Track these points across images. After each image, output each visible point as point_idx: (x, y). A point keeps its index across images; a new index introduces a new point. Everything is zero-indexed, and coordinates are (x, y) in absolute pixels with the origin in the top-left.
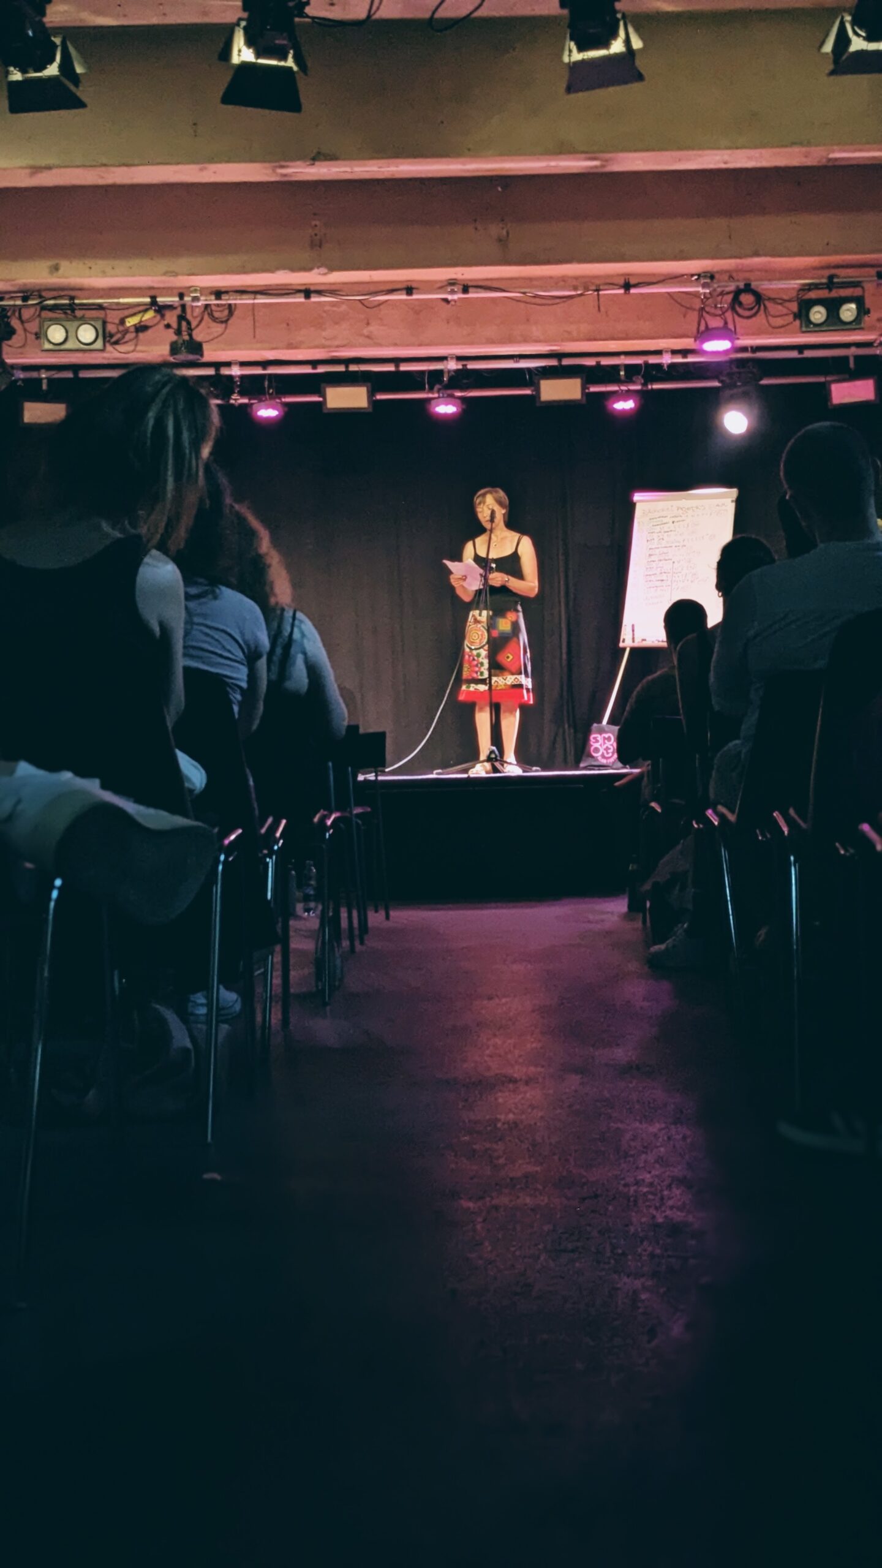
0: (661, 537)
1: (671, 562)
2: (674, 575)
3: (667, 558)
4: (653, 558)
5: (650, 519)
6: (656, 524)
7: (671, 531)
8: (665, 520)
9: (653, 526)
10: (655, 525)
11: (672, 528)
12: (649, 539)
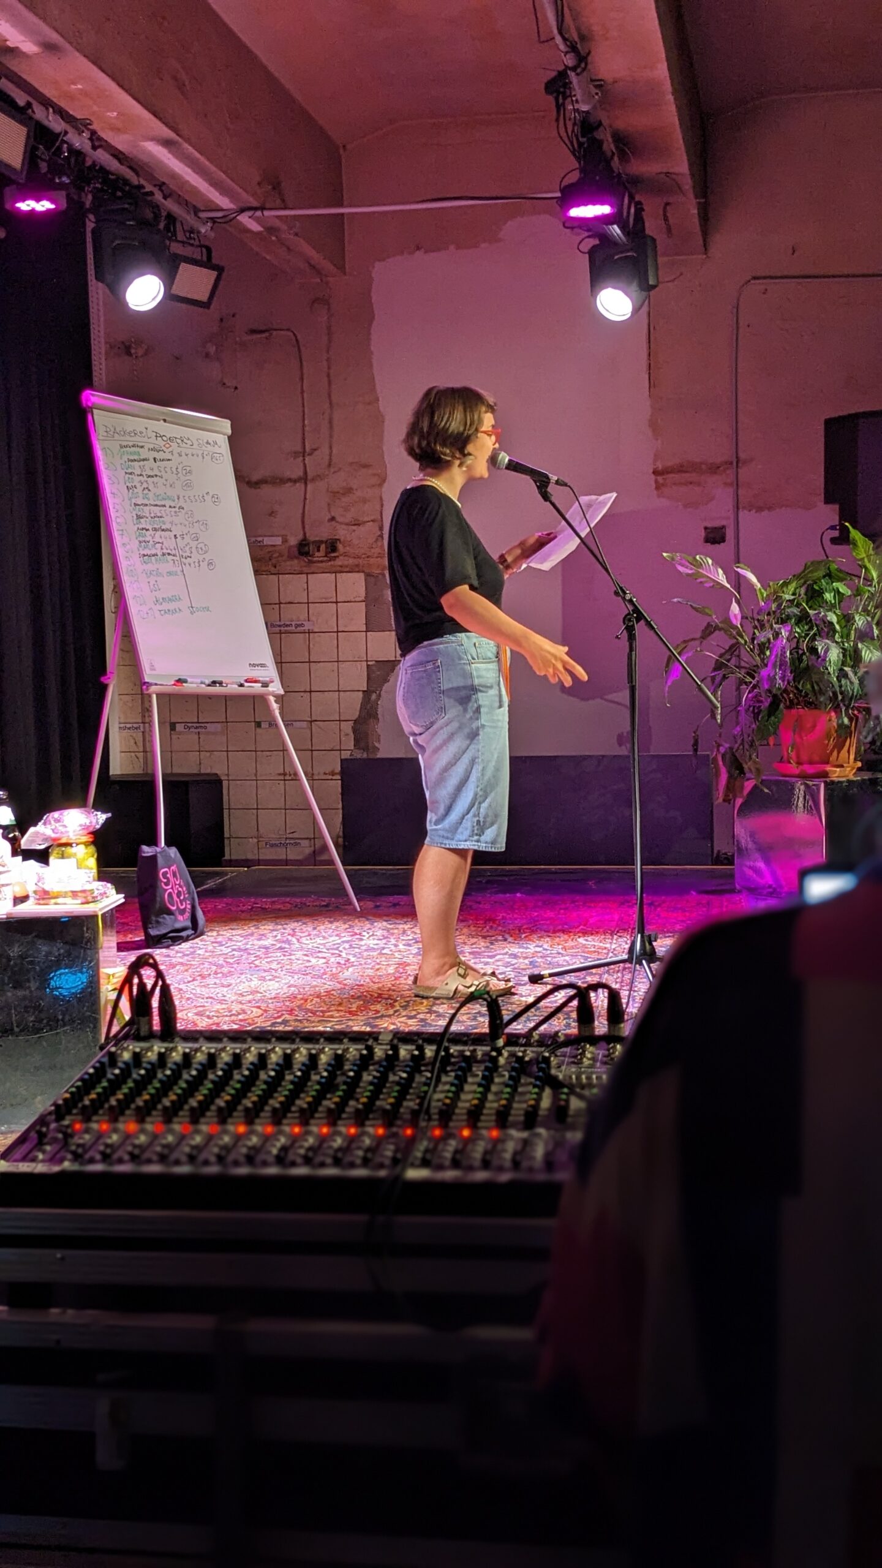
0: (145, 485)
1: (172, 534)
2: (183, 560)
3: (164, 527)
4: (144, 524)
5: (121, 447)
6: (132, 458)
7: (156, 476)
8: (144, 453)
9: (129, 460)
10: (132, 461)
11: (156, 472)
12: (129, 485)
